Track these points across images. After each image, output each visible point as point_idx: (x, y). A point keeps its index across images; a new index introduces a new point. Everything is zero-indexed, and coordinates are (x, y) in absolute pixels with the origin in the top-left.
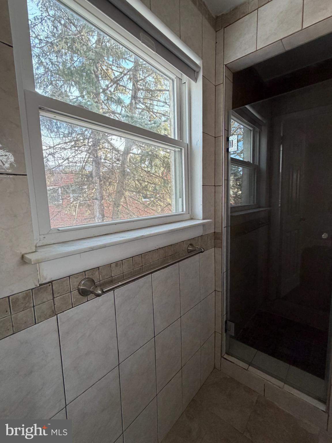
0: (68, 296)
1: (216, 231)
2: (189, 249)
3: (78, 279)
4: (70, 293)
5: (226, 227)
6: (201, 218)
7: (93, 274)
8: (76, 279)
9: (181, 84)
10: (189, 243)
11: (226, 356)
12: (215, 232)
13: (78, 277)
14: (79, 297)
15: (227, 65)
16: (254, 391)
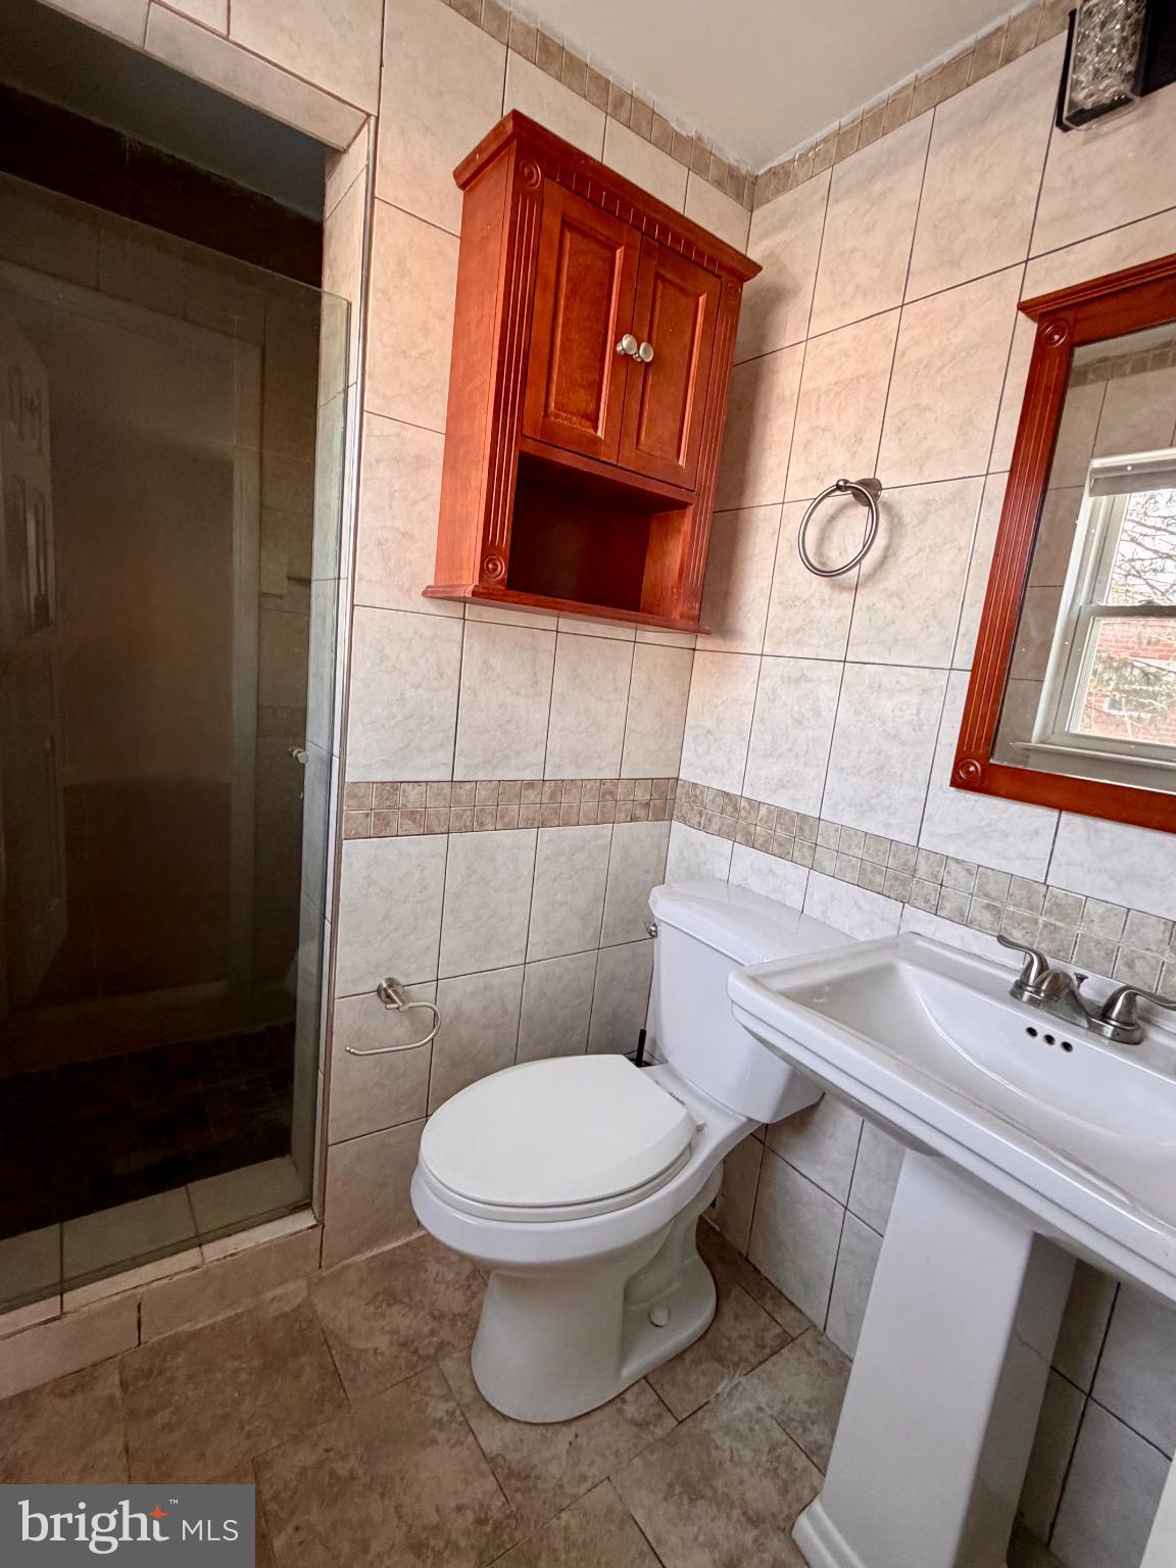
16: (100, 1363)
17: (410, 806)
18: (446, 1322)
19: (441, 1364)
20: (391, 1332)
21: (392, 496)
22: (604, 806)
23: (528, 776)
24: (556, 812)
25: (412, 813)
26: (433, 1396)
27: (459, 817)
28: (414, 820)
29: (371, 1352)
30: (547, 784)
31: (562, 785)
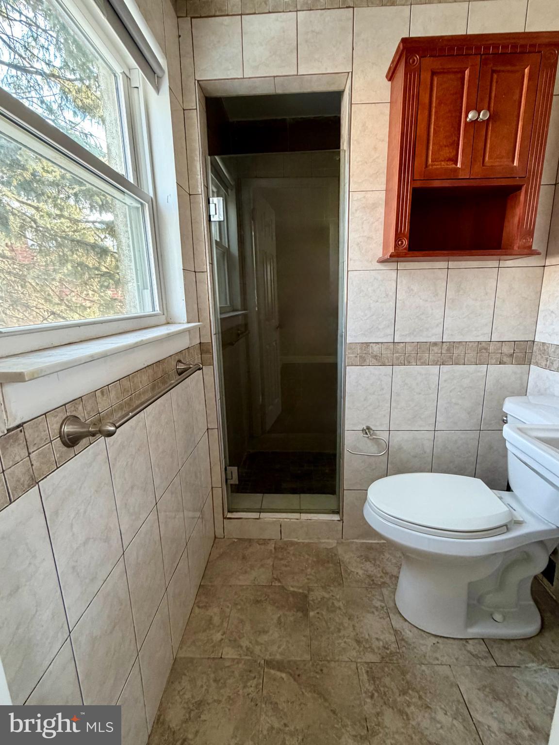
0: (49, 449)
1: (202, 342)
2: (179, 369)
3: (58, 418)
4: (50, 444)
5: (216, 334)
6: (184, 320)
7: (77, 410)
8: (55, 420)
9: (129, 88)
10: (177, 358)
11: (229, 515)
12: (200, 343)
13: (57, 416)
14: (64, 449)
15: (200, 82)
16: (269, 540)
17: (374, 353)
18: (388, 576)
19: (382, 589)
20: (365, 571)
21: (363, 223)
22: (481, 356)
23: (433, 340)
24: (451, 358)
25: (376, 356)
26: (376, 598)
27: (398, 358)
28: (377, 359)
29: (356, 573)
30: (445, 344)
31: (453, 345)
